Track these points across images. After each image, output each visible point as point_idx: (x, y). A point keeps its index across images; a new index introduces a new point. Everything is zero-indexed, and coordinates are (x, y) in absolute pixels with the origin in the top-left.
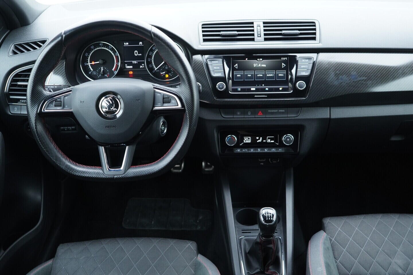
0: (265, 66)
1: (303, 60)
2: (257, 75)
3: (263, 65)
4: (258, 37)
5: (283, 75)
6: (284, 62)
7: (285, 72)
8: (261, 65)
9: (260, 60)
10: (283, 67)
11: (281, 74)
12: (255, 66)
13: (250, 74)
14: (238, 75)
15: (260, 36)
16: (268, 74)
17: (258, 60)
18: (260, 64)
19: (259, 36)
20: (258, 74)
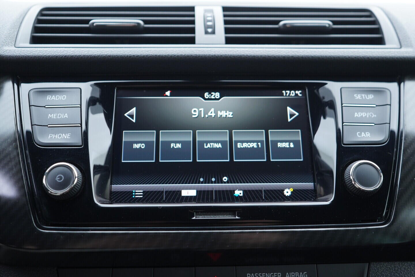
0: (230, 114)
1: (358, 97)
2: (202, 143)
3: (223, 114)
4: (207, 33)
5: (292, 145)
6: (294, 103)
7: (297, 135)
8: (216, 112)
9: (212, 97)
10: (289, 120)
11: (286, 141)
12: (195, 114)
13: (179, 142)
14: (137, 143)
15: (213, 33)
16: (242, 142)
17: (206, 95)
18: (213, 110)
19: (210, 30)
20: (207, 142)
